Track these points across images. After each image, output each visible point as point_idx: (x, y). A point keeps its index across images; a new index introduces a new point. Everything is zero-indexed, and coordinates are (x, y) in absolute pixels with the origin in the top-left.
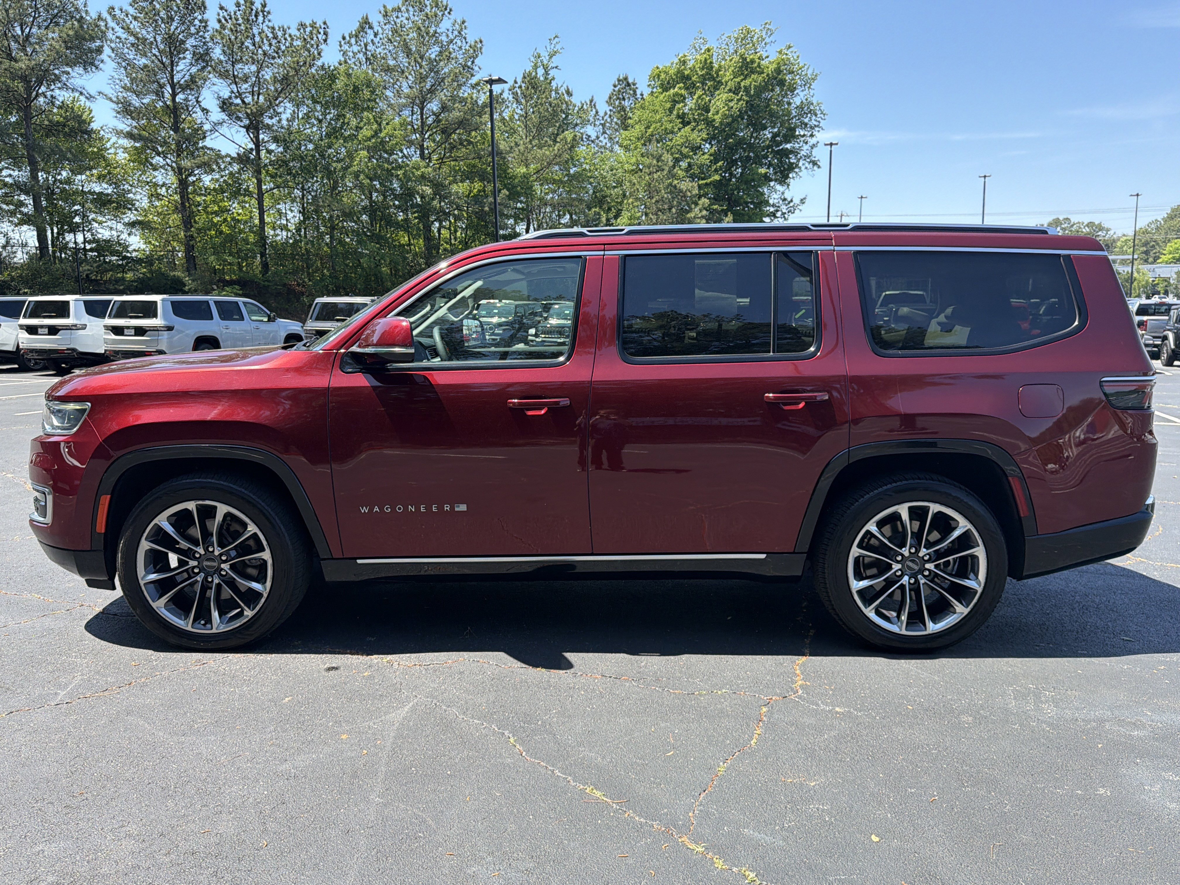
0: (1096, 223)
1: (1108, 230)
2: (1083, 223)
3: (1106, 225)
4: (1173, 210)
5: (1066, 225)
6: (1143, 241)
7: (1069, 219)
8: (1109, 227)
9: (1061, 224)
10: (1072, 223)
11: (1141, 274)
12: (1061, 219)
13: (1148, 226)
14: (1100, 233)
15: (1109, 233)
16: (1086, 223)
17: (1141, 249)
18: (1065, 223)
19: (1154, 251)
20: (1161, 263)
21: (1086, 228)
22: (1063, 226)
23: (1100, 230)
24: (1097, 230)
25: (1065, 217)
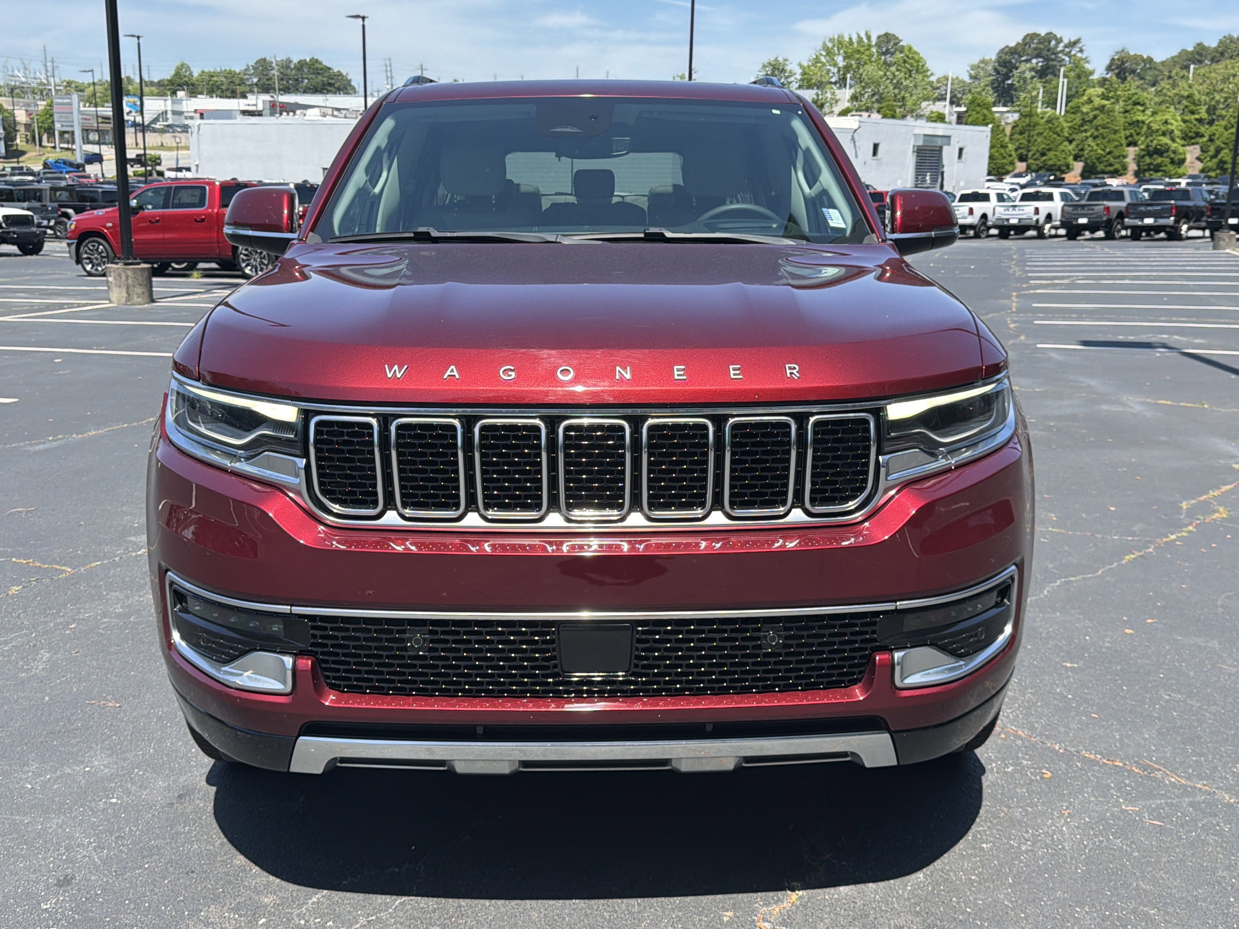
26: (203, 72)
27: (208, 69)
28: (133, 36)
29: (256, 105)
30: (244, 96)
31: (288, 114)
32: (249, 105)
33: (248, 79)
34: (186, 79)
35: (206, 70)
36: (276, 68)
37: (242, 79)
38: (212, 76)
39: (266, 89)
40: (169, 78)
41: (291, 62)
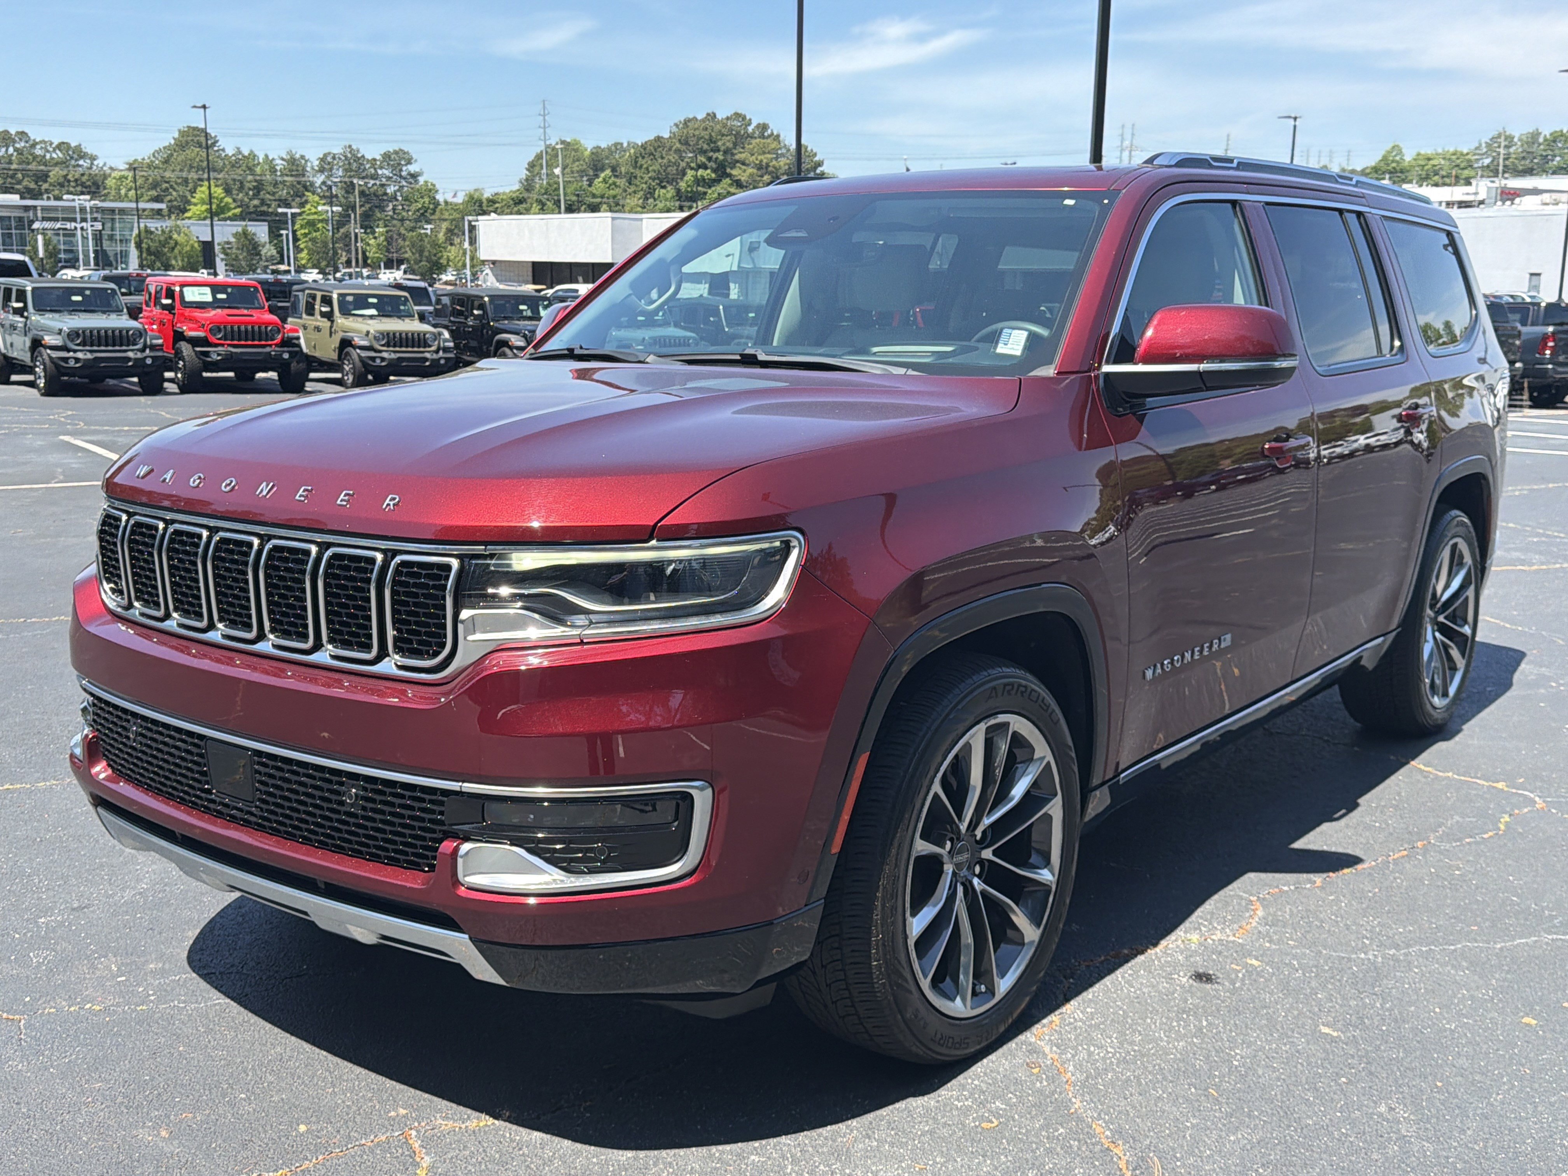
0: (73, 145)
1: (93, 158)
2: (51, 144)
3: (88, 149)
4: (182, 133)
5: (23, 144)
6: (151, 180)
7: (26, 134)
8: (95, 153)
9: (14, 142)
10: (31, 142)
11: (182, 235)
12: (13, 132)
13: (154, 156)
14: (81, 162)
15: (95, 163)
16: (56, 143)
17: (149, 193)
18: (21, 140)
19: (169, 198)
20: (189, 218)
21: (58, 152)
22: (17, 146)
23: (81, 157)
24: (75, 156)
25: (20, 130)
26: (1419, 154)
27: (1428, 151)
28: (1290, 117)
29: (1476, 194)
30: (1468, 183)
31: (1504, 204)
32: (1468, 194)
33: (1477, 160)
34: (1394, 165)
35: (1423, 152)
36: (1519, 143)
37: (1469, 161)
38: (1429, 159)
39: (1492, 171)
40: (1373, 164)
41: (1539, 134)
